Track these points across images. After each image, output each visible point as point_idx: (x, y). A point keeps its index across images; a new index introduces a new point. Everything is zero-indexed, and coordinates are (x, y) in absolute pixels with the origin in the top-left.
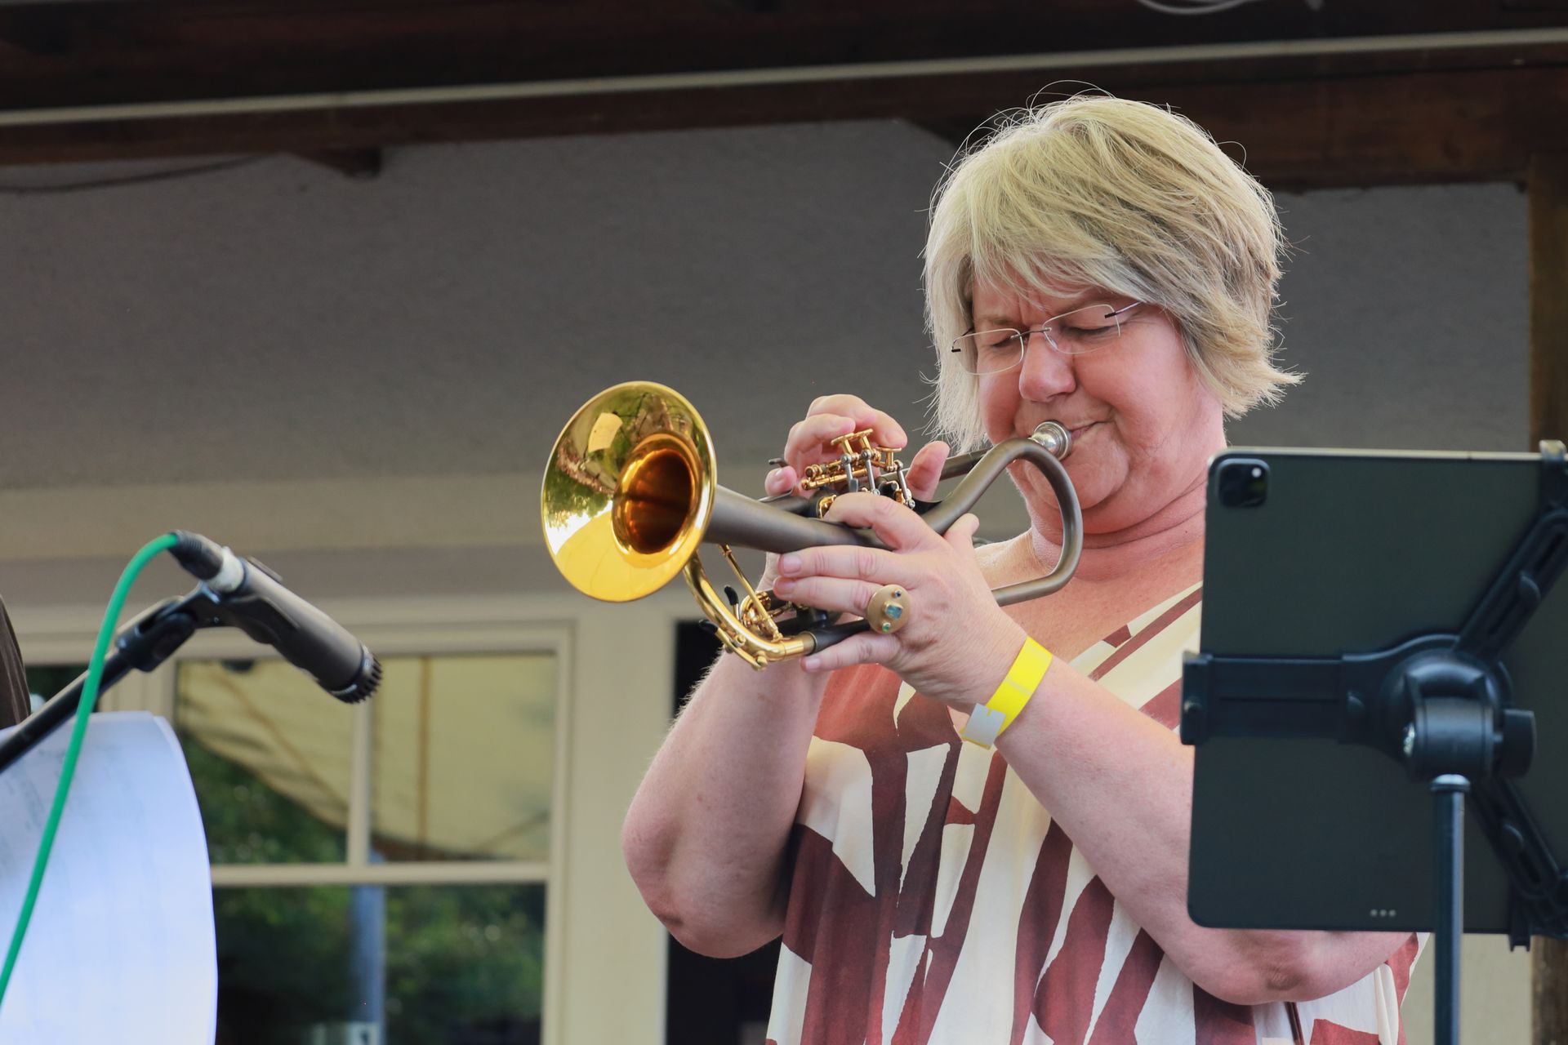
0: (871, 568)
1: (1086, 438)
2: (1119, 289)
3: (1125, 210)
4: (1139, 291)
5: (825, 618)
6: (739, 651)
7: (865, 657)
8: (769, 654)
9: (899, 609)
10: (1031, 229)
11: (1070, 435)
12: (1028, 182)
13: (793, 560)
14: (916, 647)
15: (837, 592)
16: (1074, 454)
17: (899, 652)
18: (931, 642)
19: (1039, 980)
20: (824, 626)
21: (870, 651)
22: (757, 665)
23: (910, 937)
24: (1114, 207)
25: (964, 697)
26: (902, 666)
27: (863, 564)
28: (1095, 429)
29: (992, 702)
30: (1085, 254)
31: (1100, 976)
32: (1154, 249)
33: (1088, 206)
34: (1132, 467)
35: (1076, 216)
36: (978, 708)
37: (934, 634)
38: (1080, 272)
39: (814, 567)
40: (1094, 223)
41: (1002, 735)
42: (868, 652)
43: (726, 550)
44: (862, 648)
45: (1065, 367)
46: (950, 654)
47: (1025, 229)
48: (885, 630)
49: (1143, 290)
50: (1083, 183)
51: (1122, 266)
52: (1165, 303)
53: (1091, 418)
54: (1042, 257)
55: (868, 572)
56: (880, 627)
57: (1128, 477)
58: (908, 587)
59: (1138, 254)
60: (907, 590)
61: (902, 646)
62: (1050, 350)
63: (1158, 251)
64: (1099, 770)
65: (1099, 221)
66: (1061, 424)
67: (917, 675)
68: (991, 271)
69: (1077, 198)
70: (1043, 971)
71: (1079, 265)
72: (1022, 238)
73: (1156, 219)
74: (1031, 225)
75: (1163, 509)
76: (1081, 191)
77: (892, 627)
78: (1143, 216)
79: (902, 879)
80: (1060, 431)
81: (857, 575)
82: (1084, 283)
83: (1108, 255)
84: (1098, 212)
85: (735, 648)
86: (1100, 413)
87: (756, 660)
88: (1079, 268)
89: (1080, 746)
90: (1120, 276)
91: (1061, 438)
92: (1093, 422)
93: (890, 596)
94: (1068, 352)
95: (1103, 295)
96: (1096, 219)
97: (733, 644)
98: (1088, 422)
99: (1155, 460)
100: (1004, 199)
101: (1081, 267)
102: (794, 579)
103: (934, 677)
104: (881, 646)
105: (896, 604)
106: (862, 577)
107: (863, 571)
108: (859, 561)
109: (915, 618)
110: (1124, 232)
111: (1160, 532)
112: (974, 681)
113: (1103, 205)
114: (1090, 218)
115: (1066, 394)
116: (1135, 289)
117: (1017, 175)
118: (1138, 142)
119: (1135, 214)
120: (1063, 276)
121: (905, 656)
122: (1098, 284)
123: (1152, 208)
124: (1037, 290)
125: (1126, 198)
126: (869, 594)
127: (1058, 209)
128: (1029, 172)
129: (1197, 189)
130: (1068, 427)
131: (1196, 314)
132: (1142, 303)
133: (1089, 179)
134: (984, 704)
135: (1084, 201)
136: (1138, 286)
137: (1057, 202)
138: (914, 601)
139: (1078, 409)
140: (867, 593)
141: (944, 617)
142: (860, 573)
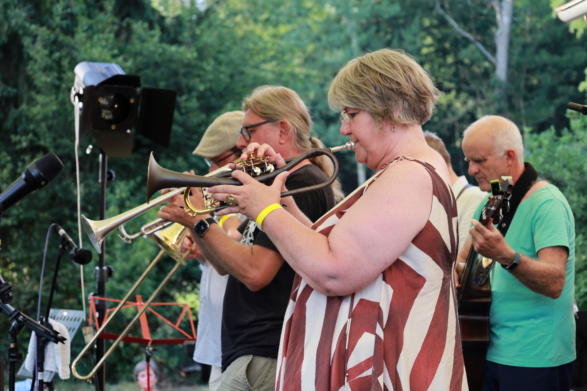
1: (357, 145)
13: (210, 189)
27: (225, 189)
29: (257, 221)
45: (349, 126)
53: (355, 139)
55: (226, 191)
60: (236, 195)
62: (346, 122)
93: (230, 197)
98: (355, 141)
99: (370, 150)
105: (231, 199)
115: (350, 134)
140: (225, 197)
141: (247, 201)
142: (224, 191)
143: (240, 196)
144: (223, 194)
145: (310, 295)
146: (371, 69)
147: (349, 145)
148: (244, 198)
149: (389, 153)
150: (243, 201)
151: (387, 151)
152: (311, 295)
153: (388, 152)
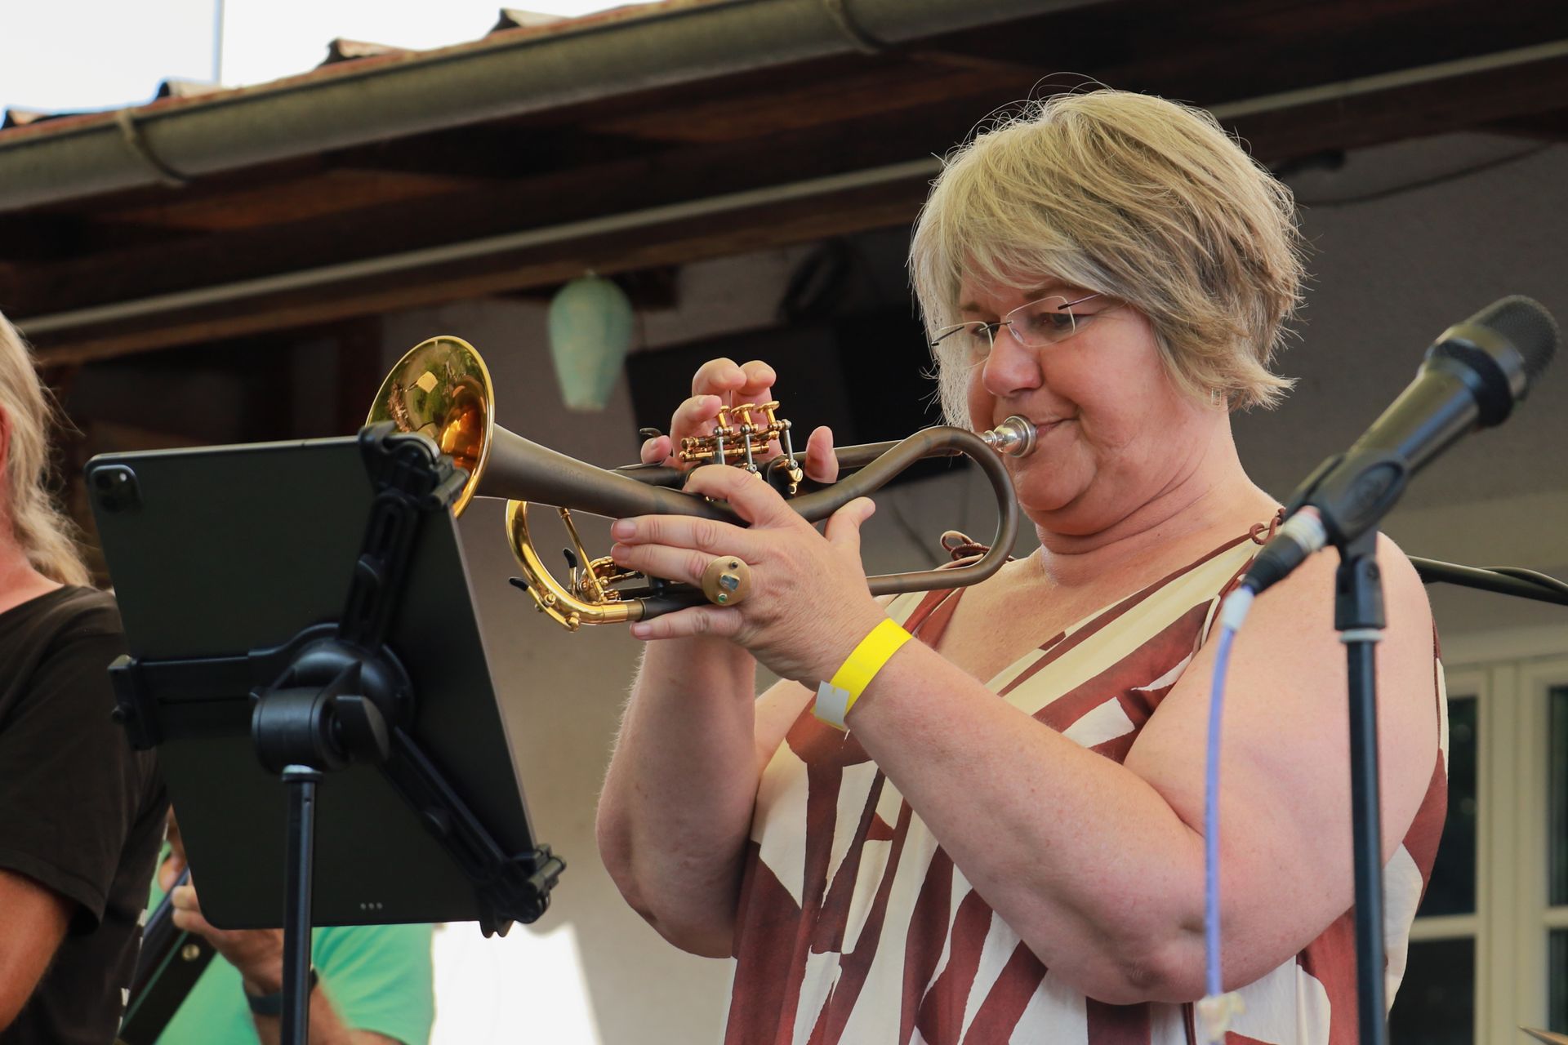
0: (709, 539)
1: (1054, 435)
2: (1079, 282)
3: (1090, 202)
4: (1098, 283)
5: (661, 586)
6: (550, 611)
7: (702, 628)
8: (584, 617)
9: (735, 580)
10: (991, 218)
11: (1034, 431)
12: (999, 173)
13: (626, 525)
14: (761, 622)
15: (674, 561)
16: (1037, 452)
17: (741, 627)
18: (776, 618)
19: (925, 994)
20: (661, 594)
21: (706, 622)
22: (567, 625)
23: (827, 954)
24: (1079, 199)
25: (810, 675)
26: (749, 641)
27: (700, 535)
28: (1063, 426)
29: (835, 679)
30: (1043, 245)
31: (972, 988)
32: (1116, 242)
33: (1052, 197)
34: (1100, 465)
35: (1040, 208)
36: (823, 685)
37: (778, 610)
38: (1037, 262)
39: (648, 533)
40: (1055, 215)
41: (848, 714)
42: (704, 621)
43: (564, 512)
44: (697, 619)
45: (1031, 362)
46: (795, 631)
47: (986, 218)
48: (721, 601)
49: (1102, 281)
50: (1051, 173)
51: (1080, 257)
52: (1127, 295)
53: (1056, 414)
54: (1003, 248)
55: (706, 543)
56: (716, 597)
57: (1095, 477)
58: (751, 562)
59: (1100, 247)
60: (748, 564)
61: (745, 621)
62: (1016, 343)
63: (1123, 246)
64: (943, 752)
65: (1060, 212)
66: (1026, 419)
67: (764, 652)
68: (953, 261)
69: (1043, 190)
70: (931, 984)
71: (1037, 256)
72: (982, 228)
73: (1122, 212)
74: (992, 215)
75: (1134, 512)
76: (1048, 181)
77: (729, 598)
78: (1109, 209)
79: (826, 893)
80: (1024, 426)
81: (693, 544)
82: (1041, 274)
83: (1067, 245)
84: (1061, 203)
85: (545, 608)
86: (1064, 410)
87: (567, 621)
88: (1036, 259)
89: (924, 727)
90: (1077, 268)
91: (1023, 433)
92: (1059, 418)
93: (727, 568)
94: (1034, 346)
95: (1062, 286)
96: (1056, 210)
97: (543, 603)
98: (1053, 419)
99: (1122, 459)
100: (974, 190)
101: (1039, 258)
102: (631, 545)
103: (779, 654)
104: (722, 620)
105: (732, 575)
106: (700, 547)
107: (701, 542)
108: (696, 530)
109: (757, 593)
110: (1086, 225)
111: (1134, 535)
112: (819, 658)
113: (1067, 196)
114: (1050, 209)
115: (1028, 389)
116: (1095, 281)
117: (992, 165)
118: (1124, 135)
119: (1101, 207)
120: (1024, 268)
121: (749, 632)
122: (1055, 275)
123: (1118, 200)
124: (994, 280)
125: (1093, 189)
126: (705, 564)
127: (1022, 200)
128: (1003, 165)
129: (1174, 183)
130: (1033, 421)
131: (1164, 309)
132: (1102, 295)
133: (1056, 169)
134: (828, 681)
135: (1050, 193)
136: (1099, 278)
137: (1023, 193)
138: (753, 575)
139: (1042, 404)
140: (703, 564)
141: (789, 593)
142: (697, 543)
143: (758, 567)
144: (692, 553)
145: (1025, 1007)
146: (1156, 152)
147: (1011, 433)
148: (780, 582)
149: (1178, 487)
150: (772, 593)
151: (1175, 478)
152: (1030, 1006)
153: (1177, 482)
